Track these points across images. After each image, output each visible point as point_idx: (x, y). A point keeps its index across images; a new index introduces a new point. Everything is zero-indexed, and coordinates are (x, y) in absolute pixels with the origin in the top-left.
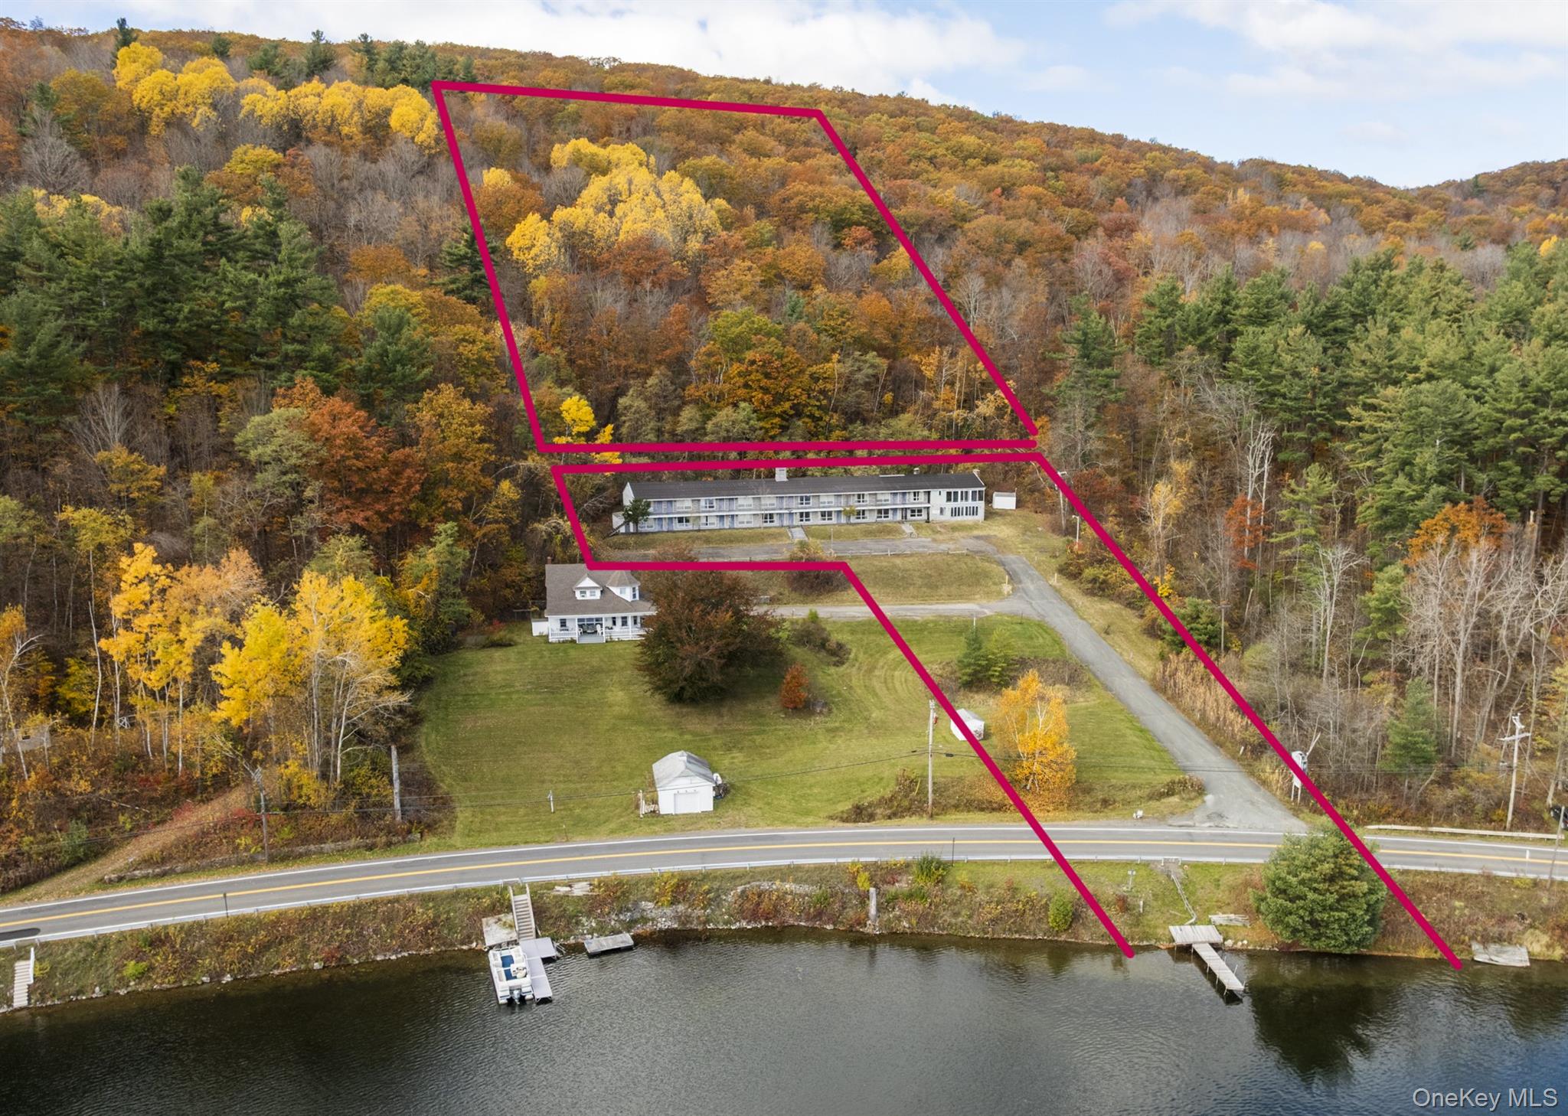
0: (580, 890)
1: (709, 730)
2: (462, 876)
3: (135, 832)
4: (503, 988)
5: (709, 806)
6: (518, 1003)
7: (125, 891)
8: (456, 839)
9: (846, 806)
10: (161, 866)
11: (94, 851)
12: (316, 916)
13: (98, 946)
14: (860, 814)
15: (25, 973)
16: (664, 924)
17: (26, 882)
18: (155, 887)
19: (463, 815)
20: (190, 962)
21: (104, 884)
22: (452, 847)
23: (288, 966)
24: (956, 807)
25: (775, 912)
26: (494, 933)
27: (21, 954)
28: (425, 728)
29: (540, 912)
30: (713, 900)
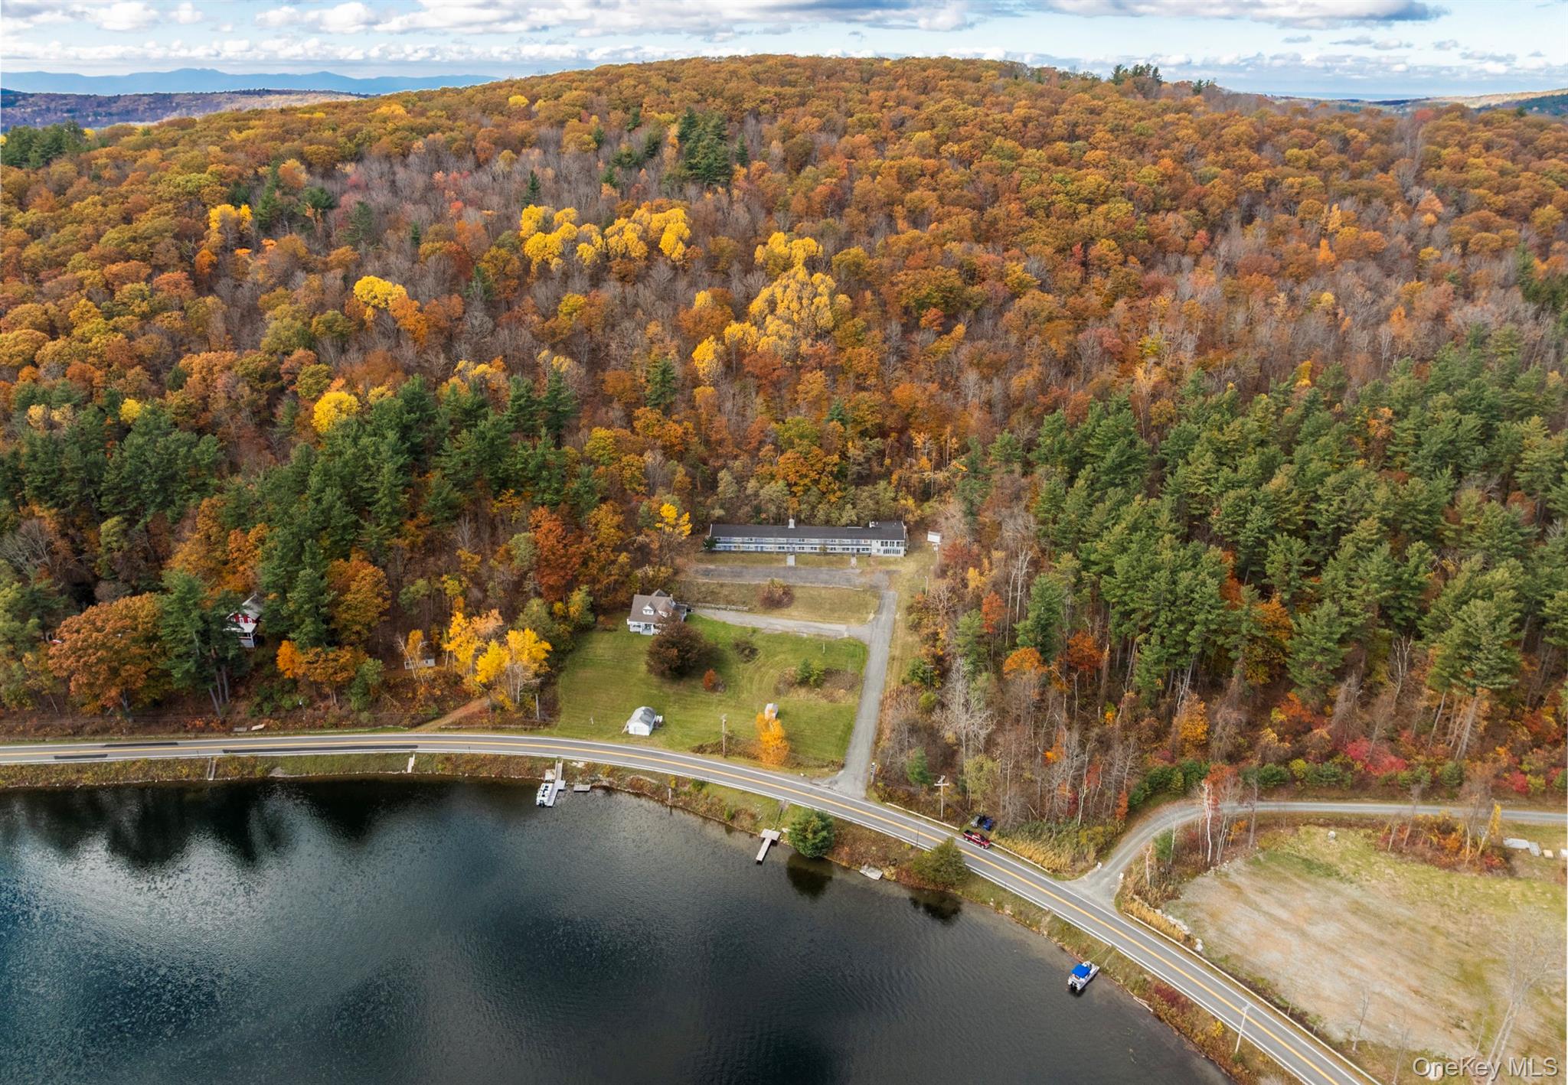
0: (580, 765)
1: (671, 692)
2: (548, 750)
3: (455, 708)
4: (539, 799)
5: (647, 734)
6: (542, 805)
7: (446, 734)
8: (555, 732)
9: (697, 744)
10: (458, 725)
11: (441, 713)
12: (496, 758)
13: (432, 756)
14: (700, 750)
15: (412, 761)
16: (605, 784)
17: (419, 724)
18: (454, 734)
19: (563, 719)
20: (457, 767)
21: (441, 730)
22: (551, 735)
23: (485, 774)
24: (740, 754)
25: (642, 787)
26: (549, 776)
27: (411, 755)
28: (563, 674)
29: (564, 771)
30: (621, 779)
